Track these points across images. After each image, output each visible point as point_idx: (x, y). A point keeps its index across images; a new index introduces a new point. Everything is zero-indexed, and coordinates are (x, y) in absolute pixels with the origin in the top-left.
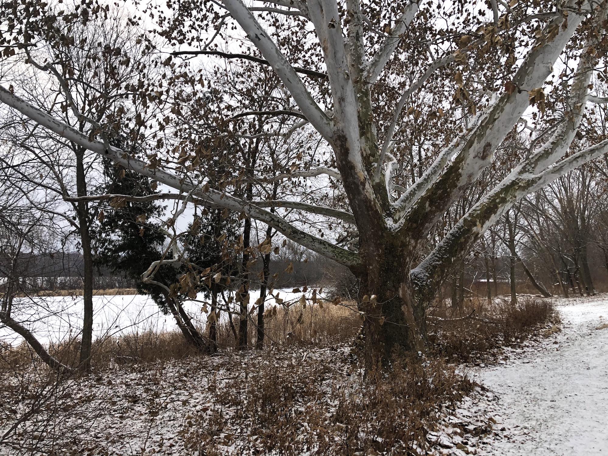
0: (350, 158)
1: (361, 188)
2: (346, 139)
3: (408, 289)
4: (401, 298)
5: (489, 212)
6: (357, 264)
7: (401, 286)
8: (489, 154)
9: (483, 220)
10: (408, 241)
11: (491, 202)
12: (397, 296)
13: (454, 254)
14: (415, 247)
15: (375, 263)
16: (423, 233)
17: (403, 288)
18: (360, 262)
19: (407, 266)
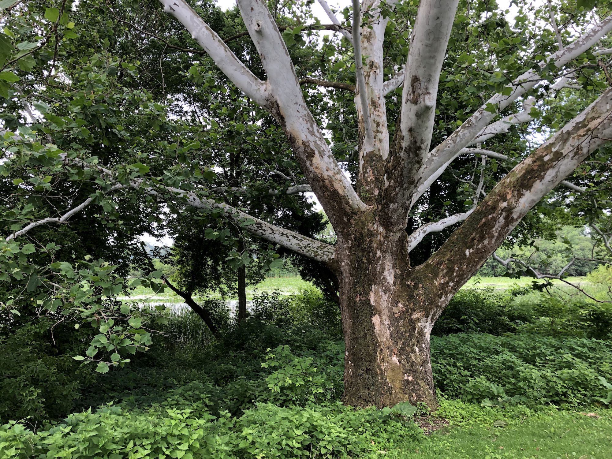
0: (288, 128)
1: (308, 163)
2: (278, 105)
3: (385, 293)
4: (373, 306)
5: (530, 178)
6: (330, 260)
7: (373, 289)
8: (421, 92)
9: (518, 190)
10: (375, 228)
11: (534, 162)
12: (367, 303)
13: (468, 244)
14: (386, 237)
15: (346, 258)
16: (391, 218)
17: (376, 292)
18: (333, 257)
19: (380, 263)
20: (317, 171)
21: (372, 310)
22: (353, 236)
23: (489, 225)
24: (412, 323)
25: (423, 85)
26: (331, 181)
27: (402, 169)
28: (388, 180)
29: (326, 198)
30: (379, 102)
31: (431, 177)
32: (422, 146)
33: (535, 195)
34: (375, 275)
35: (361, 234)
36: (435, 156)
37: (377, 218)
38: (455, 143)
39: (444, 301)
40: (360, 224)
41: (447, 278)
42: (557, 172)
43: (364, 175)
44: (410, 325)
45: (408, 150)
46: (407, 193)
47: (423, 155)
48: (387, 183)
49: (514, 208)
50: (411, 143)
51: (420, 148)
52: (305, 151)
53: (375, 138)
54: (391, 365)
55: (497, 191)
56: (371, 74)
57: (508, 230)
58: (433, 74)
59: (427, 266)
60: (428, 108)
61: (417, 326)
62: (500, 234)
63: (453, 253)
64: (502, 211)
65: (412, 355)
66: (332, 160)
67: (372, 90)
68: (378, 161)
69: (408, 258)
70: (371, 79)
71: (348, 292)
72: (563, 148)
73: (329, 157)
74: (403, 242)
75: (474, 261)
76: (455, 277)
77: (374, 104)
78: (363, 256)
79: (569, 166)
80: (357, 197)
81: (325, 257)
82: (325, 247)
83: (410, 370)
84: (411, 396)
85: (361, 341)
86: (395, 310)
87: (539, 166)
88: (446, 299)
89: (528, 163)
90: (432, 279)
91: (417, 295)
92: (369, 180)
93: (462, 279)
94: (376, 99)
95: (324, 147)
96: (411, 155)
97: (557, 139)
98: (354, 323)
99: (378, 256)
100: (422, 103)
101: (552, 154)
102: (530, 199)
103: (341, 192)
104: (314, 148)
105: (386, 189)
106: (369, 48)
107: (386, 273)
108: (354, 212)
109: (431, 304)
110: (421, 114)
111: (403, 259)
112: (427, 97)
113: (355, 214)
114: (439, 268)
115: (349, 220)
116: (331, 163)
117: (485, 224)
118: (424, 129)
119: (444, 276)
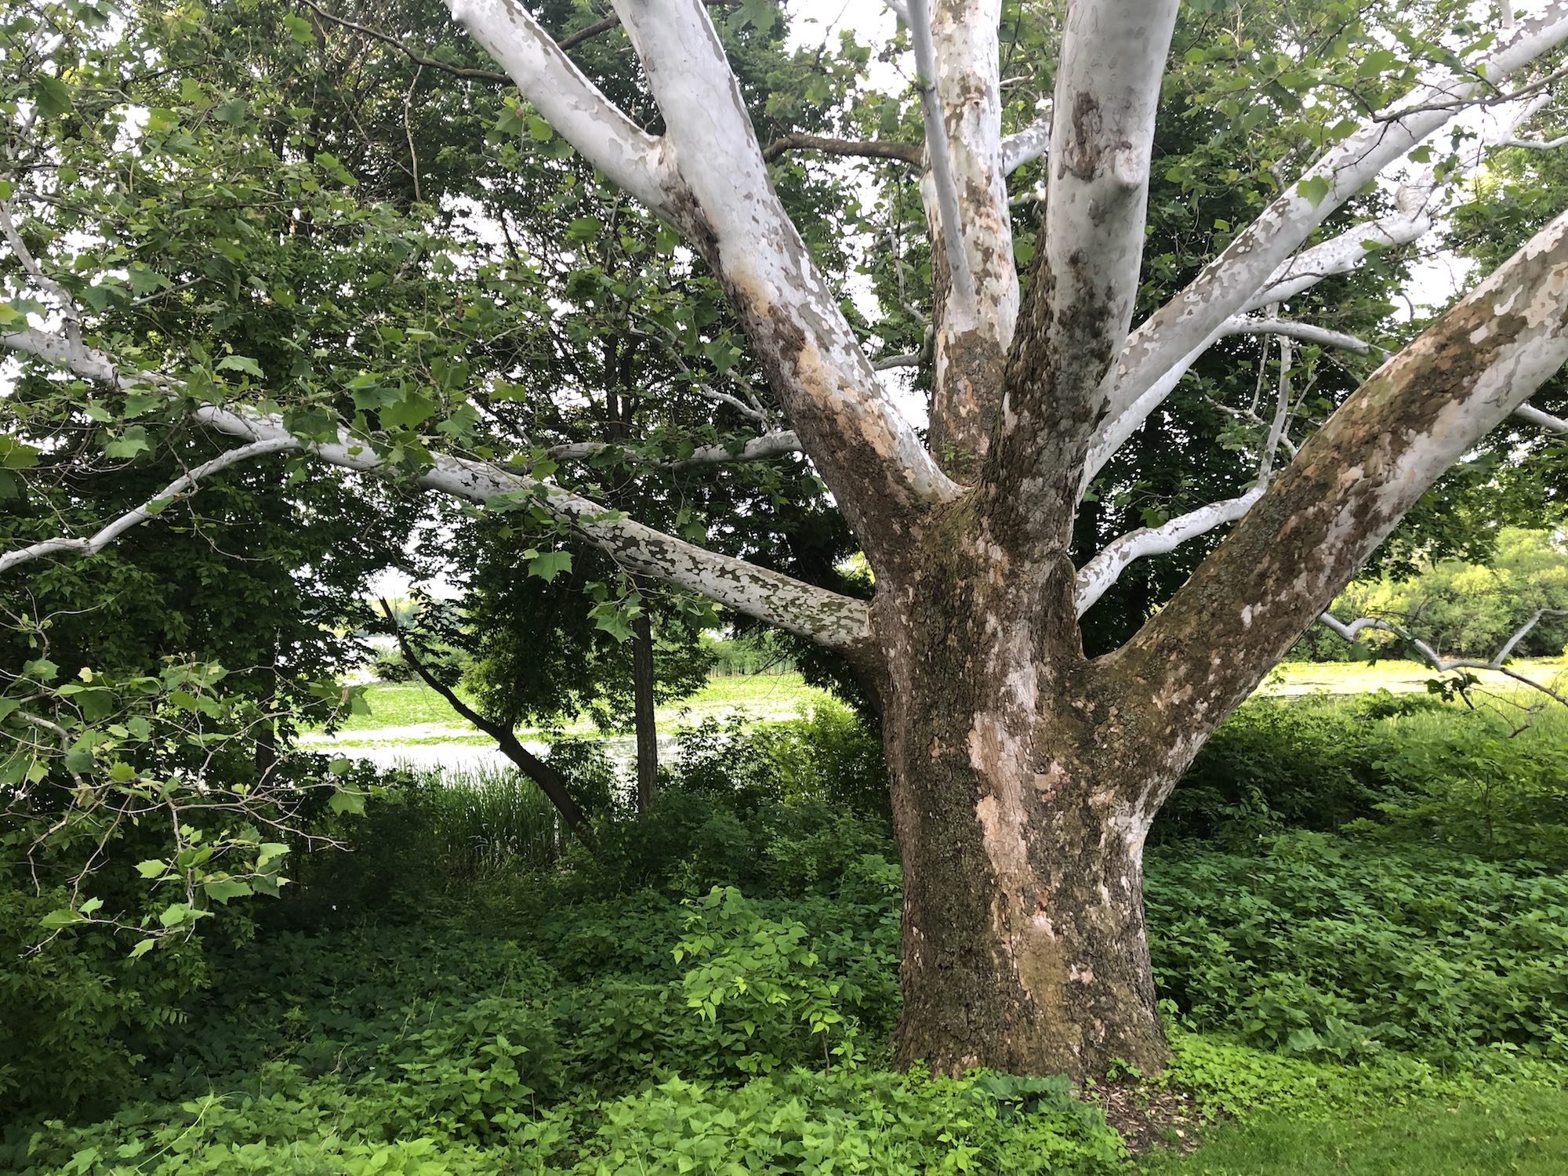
0: (728, 267)
1: (786, 368)
2: (696, 203)
3: (1012, 735)
4: (978, 772)
5: (1431, 396)
6: (856, 641)
7: (977, 724)
8: (1102, 143)
9: (1394, 433)
10: (981, 551)
11: (1441, 347)
12: (960, 765)
13: (1250, 592)
14: (1012, 576)
15: (901, 635)
16: (1026, 520)
17: (987, 734)
18: (865, 632)
19: (996, 649)
20: (813, 390)
21: (976, 784)
22: (918, 576)
23: (1311, 533)
24: (1092, 819)
25: (1108, 122)
26: (853, 420)
27: (1052, 376)
28: (1013, 409)
29: (841, 467)
30: (990, 190)
31: (1141, 401)
32: (1112, 305)
33: (1444, 444)
34: (984, 685)
35: (942, 569)
36: (1150, 339)
37: (985, 522)
38: (1206, 300)
39: (1181, 754)
40: (939, 540)
41: (1189, 689)
42: (1511, 375)
43: (950, 400)
44: (1085, 825)
45: (1069, 321)
46: (1070, 447)
47: (1113, 335)
48: (1011, 420)
49: (1379, 484)
50: (1078, 299)
51: (1103, 313)
52: (777, 335)
53: (978, 292)
54: (1033, 941)
55: (1330, 435)
56: (966, 109)
57: (1363, 548)
58: (1137, 86)
59: (1131, 655)
60: (1125, 192)
61: (1103, 827)
62: (1339, 560)
63: (1205, 616)
64: (1347, 491)
65: (1092, 911)
66: (854, 357)
67: (970, 159)
68: (989, 359)
69: (1077, 633)
70: (966, 127)
71: (908, 732)
72: (1527, 305)
73: (847, 349)
74: (1060, 588)
75: (1267, 639)
76: (1213, 686)
77: (977, 197)
78: (948, 630)
79: (1543, 356)
80: (930, 463)
81: (843, 632)
82: (841, 606)
83: (1085, 953)
84: (1088, 1026)
85: (948, 871)
86: (1041, 782)
87: (1456, 359)
88: (1188, 750)
89: (1423, 350)
90: (1146, 694)
91: (1104, 740)
92: (963, 412)
93: (1234, 691)
94: (981, 182)
95: (832, 322)
96: (1078, 334)
97: (1508, 277)
98: (925, 819)
99: (989, 628)
100: (1108, 174)
101: (1494, 322)
102: (1428, 457)
103: (881, 449)
104: (800, 324)
105: (1010, 438)
106: (958, 38)
107: (1013, 678)
108: (921, 506)
109: (1142, 763)
110: (1105, 212)
111: (1062, 635)
112: (1121, 156)
113: (922, 510)
114: (1165, 661)
115: (906, 528)
116: (852, 367)
117: (1296, 532)
118: (1115, 256)
119: (1180, 684)
